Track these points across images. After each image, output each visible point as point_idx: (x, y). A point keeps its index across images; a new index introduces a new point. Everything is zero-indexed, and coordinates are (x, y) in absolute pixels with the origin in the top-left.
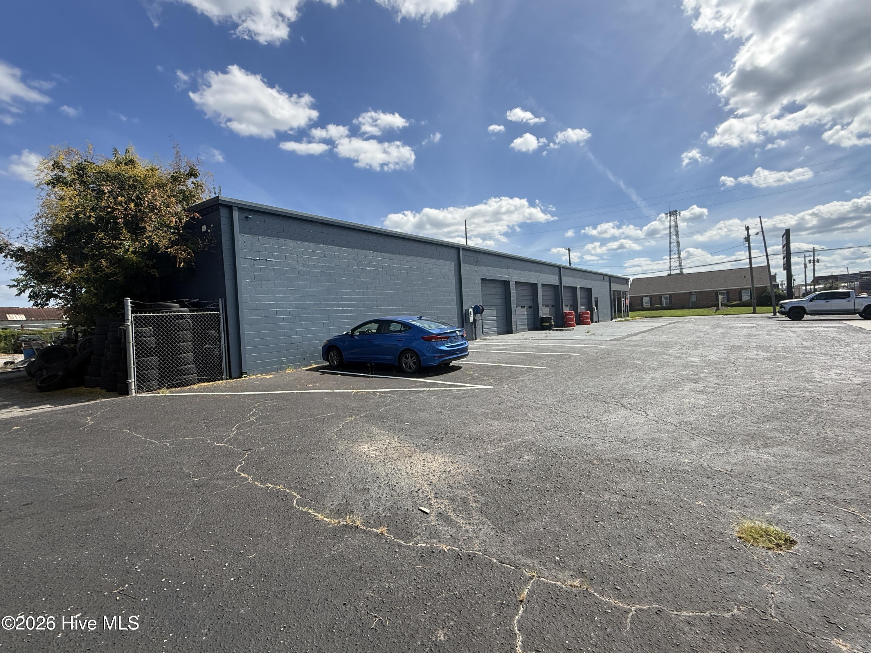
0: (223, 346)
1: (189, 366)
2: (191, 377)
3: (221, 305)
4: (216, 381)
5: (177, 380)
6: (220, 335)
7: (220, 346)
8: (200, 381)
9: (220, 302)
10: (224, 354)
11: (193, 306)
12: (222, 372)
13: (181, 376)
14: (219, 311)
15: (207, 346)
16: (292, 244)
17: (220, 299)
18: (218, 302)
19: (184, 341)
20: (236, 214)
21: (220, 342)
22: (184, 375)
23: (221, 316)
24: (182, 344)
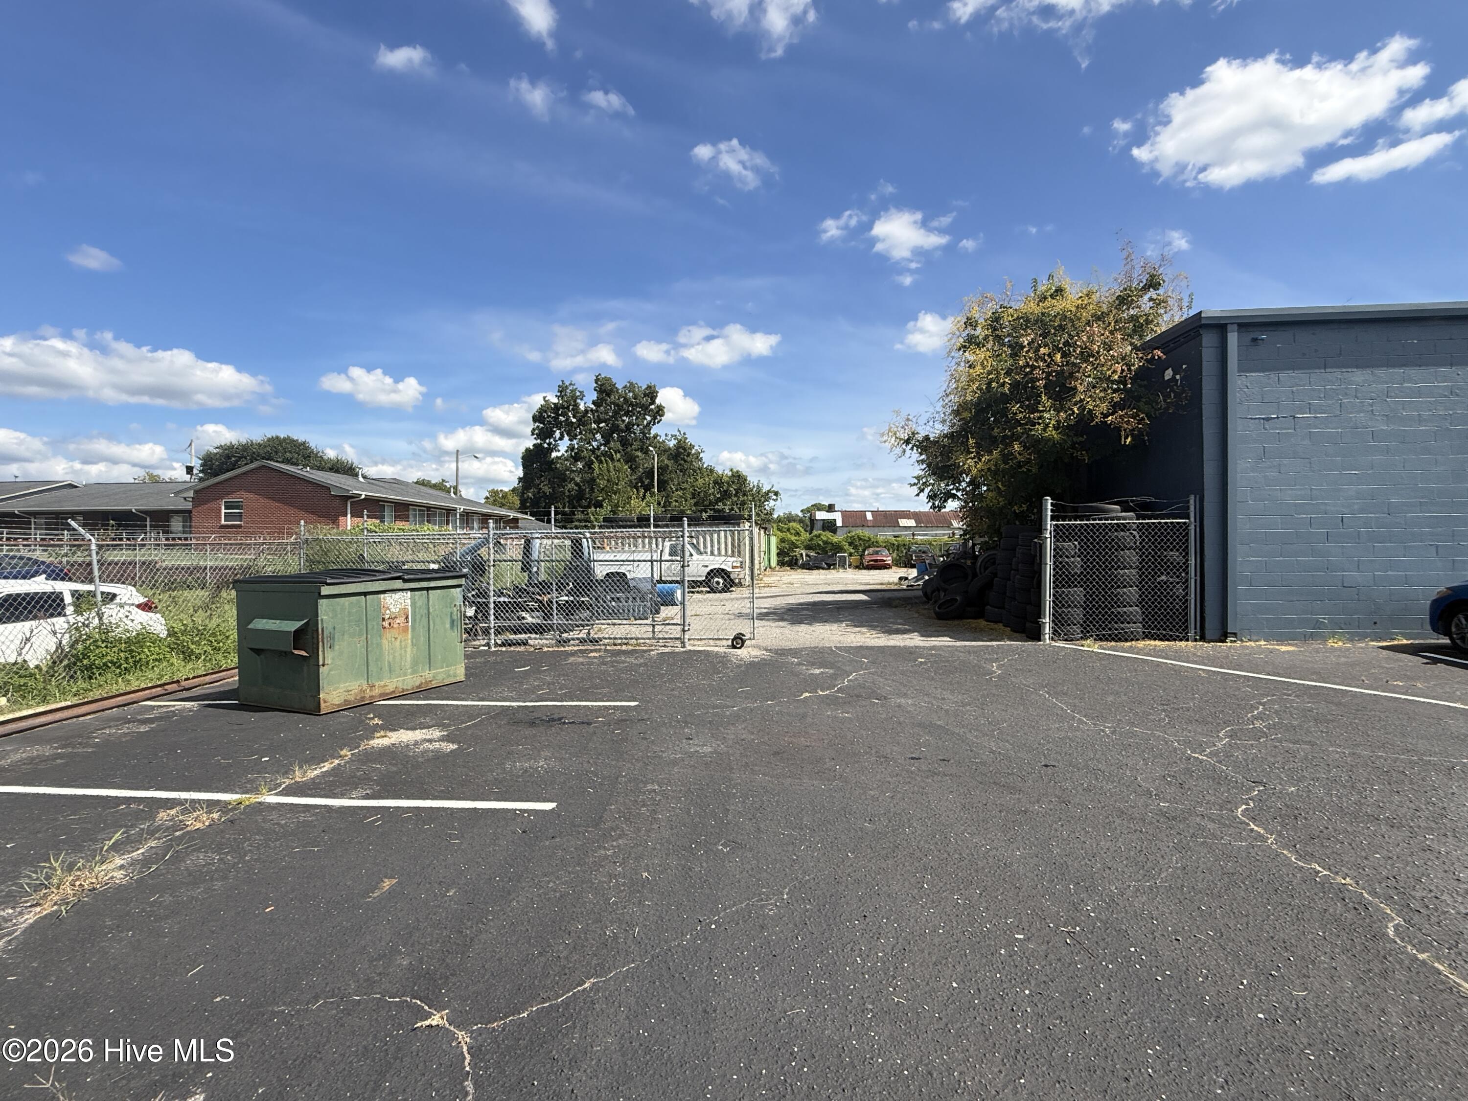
0: (1193, 581)
1: (1131, 609)
2: (1132, 627)
3: (1192, 508)
4: (1175, 640)
5: (1110, 629)
6: (1187, 560)
7: (1187, 580)
8: (1147, 636)
9: (1192, 502)
10: (1193, 596)
11: (1142, 510)
12: (1187, 627)
13: (1116, 623)
14: (1188, 518)
15: (1163, 578)
17: (1192, 498)
18: (1188, 502)
19: (1125, 567)
20: (1233, 338)
21: (1187, 573)
22: (1122, 623)
23: (1192, 527)
24: (1122, 572)
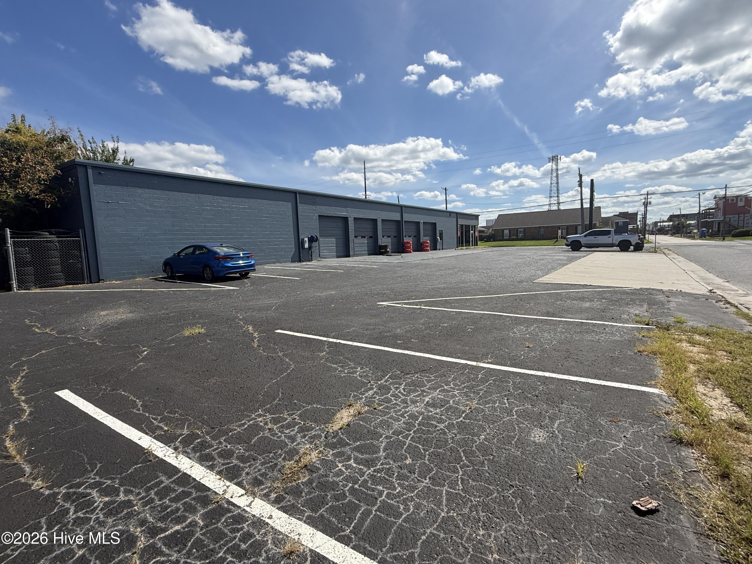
0: (84, 262)
1: (57, 274)
2: (59, 281)
3: (81, 234)
4: (79, 284)
5: (48, 283)
6: (81, 254)
7: (82, 261)
8: (67, 284)
9: (80, 231)
10: (85, 267)
11: (58, 235)
12: (84, 279)
13: (51, 280)
14: (80, 237)
15: (71, 261)
16: (140, 191)
17: (80, 230)
18: (79, 232)
19: (52, 258)
20: (90, 171)
21: (81, 259)
22: (54, 280)
23: (82, 241)
24: (51, 260)
